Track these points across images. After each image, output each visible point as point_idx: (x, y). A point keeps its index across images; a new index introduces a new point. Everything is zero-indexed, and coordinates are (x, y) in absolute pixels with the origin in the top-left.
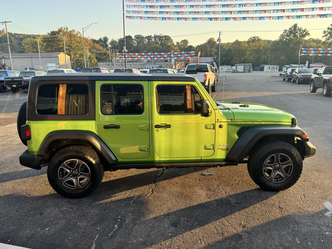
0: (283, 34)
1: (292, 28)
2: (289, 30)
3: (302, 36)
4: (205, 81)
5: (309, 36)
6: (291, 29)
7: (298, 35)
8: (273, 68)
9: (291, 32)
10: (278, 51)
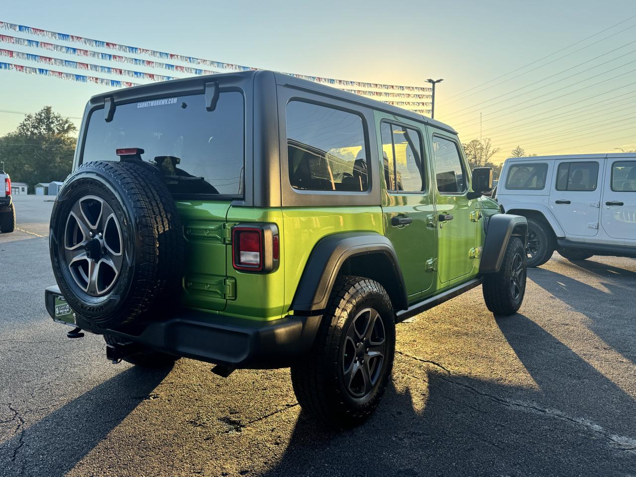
0: (25, 123)
1: (42, 113)
2: (35, 117)
3: (63, 131)
4: (7, 195)
5: (75, 131)
6: (41, 116)
7: (55, 128)
8: (15, 188)
9: (40, 121)
10: (20, 155)
